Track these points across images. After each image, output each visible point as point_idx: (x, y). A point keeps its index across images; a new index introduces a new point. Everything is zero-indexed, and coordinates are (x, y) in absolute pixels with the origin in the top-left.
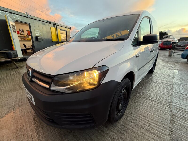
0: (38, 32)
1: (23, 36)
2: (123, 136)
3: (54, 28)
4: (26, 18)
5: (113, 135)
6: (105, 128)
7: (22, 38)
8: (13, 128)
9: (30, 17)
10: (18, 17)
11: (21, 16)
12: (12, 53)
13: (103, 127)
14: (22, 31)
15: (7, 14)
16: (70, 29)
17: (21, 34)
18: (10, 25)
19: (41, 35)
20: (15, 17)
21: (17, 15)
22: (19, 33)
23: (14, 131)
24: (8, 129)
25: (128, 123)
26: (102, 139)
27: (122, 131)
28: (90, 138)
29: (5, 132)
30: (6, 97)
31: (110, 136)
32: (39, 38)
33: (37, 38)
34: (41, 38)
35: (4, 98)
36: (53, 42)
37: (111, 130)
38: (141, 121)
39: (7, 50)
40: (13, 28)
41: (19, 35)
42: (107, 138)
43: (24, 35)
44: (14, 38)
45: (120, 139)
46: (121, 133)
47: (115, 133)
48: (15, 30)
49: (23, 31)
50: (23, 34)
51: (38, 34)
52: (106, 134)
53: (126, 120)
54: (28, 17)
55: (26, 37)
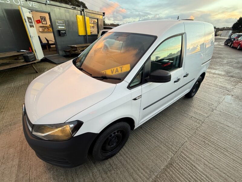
0: (61, 23)
1: (46, 27)
2: (105, 175)
3: (81, 16)
4: (45, 4)
5: (96, 172)
6: (93, 164)
7: (45, 29)
8: (18, 148)
9: (49, 4)
10: (35, 6)
11: (38, 3)
12: (29, 56)
13: (91, 162)
14: (43, 19)
15: (22, 3)
16: (104, 16)
17: (42, 24)
18: (25, 19)
19: (64, 27)
20: (31, 6)
21: (33, 2)
22: (41, 22)
23: (19, 151)
24: (15, 149)
25: (116, 163)
26: (85, 173)
27: (107, 170)
28: (75, 171)
29: (12, 151)
30: (19, 113)
31: (92, 173)
32: (62, 33)
33: (59, 31)
34: (65, 32)
35: (17, 114)
36: (79, 35)
37: (97, 167)
38: (131, 164)
39: (25, 51)
40: (29, 22)
41: (41, 24)
42: (90, 175)
43: (47, 25)
44: (31, 36)
45: (100, 177)
46: (105, 171)
47: (99, 171)
48: (33, 23)
49: (45, 20)
50: (45, 23)
51: (60, 26)
52: (91, 170)
53: (118, 159)
54: (47, 3)
55: (49, 27)
